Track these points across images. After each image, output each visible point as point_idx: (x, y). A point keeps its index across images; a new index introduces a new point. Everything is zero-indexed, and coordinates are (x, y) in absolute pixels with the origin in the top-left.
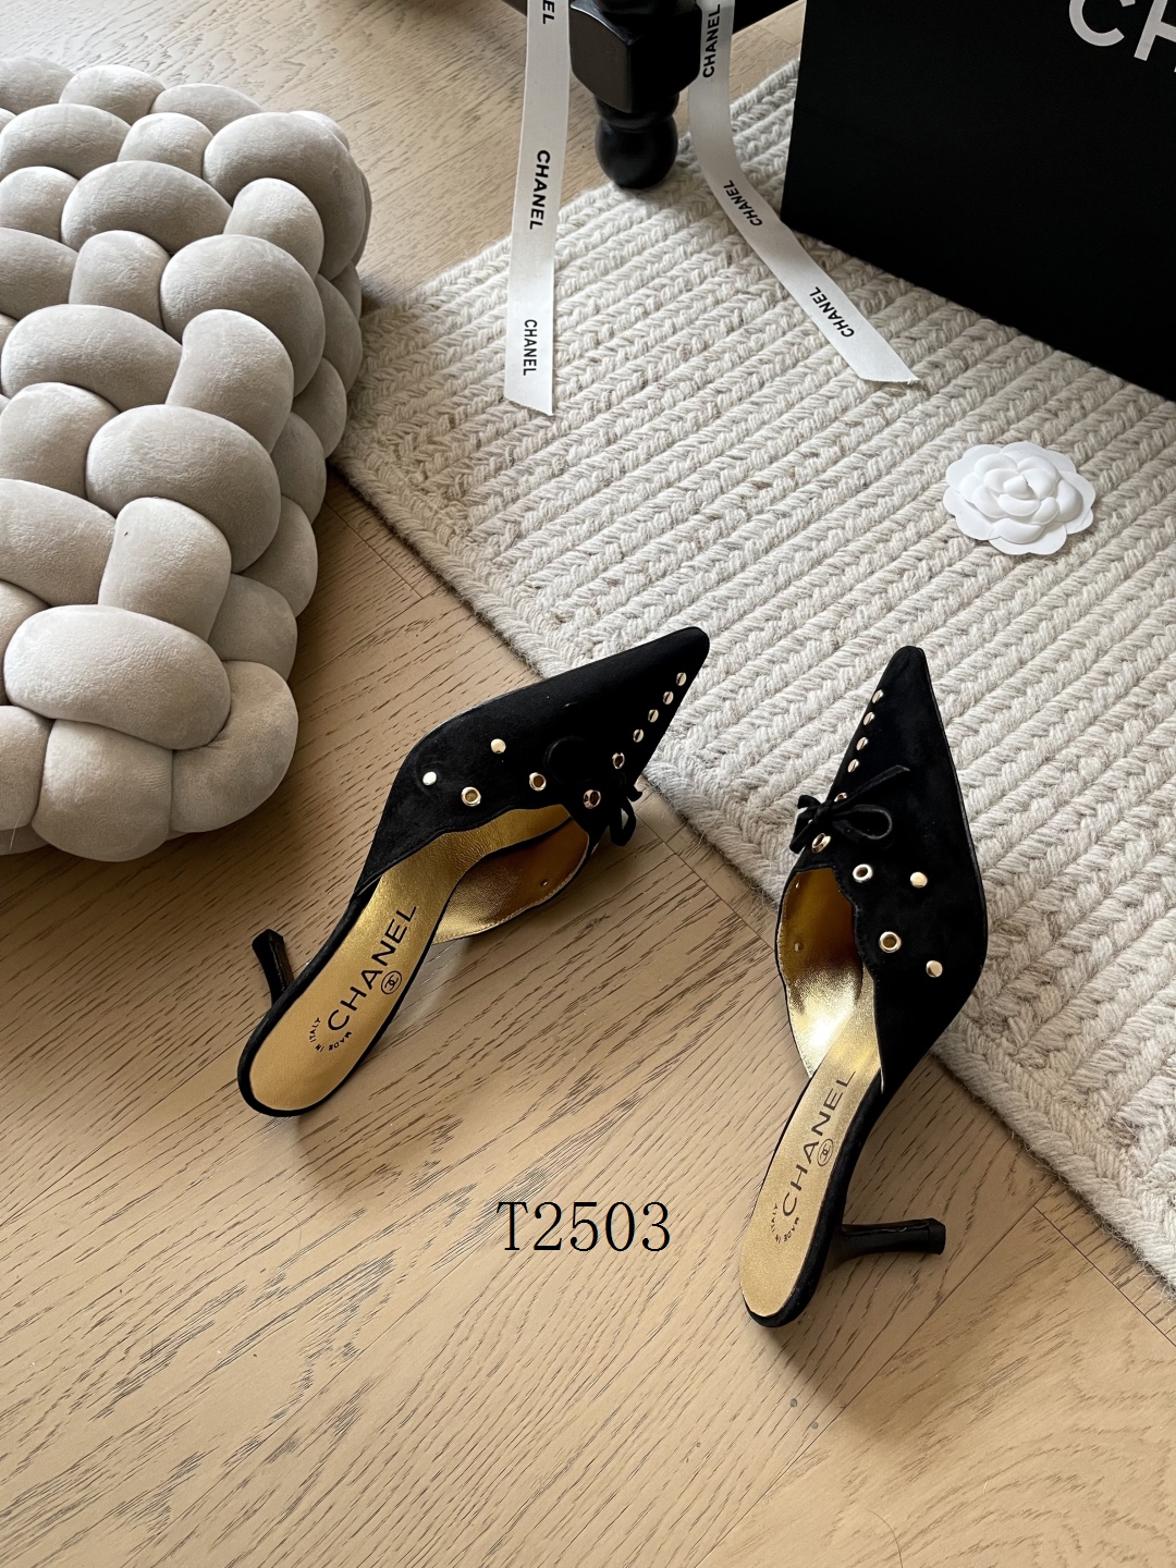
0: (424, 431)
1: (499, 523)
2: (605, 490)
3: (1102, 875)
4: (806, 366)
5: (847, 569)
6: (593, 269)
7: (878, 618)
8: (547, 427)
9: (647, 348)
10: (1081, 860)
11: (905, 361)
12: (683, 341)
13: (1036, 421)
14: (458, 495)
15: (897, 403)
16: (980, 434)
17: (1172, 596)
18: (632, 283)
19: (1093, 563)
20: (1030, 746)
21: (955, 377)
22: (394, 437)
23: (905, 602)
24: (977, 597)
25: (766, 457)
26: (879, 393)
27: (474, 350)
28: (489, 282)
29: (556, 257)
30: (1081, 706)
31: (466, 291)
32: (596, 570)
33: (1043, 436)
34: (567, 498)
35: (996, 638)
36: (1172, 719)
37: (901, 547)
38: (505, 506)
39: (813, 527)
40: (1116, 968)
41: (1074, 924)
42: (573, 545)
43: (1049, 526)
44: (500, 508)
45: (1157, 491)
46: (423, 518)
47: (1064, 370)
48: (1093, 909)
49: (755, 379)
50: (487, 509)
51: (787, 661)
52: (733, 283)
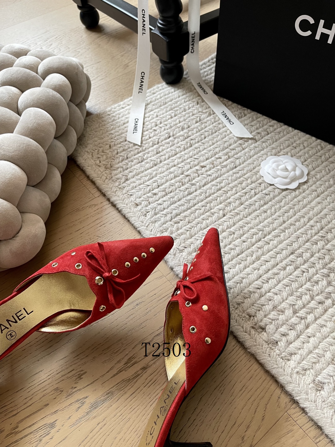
0: (101, 149)
1: (121, 176)
2: (155, 167)
3: (311, 292)
4: (219, 133)
5: (229, 192)
6: (157, 105)
7: (238, 207)
8: (138, 149)
9: (171, 127)
10: (303, 287)
11: (249, 132)
12: (182, 125)
13: (289, 149)
14: (110, 167)
15: (246, 144)
16: (272, 153)
17: (333, 202)
18: (168, 109)
19: (307, 192)
20: (287, 249)
21: (265, 136)
22: (92, 151)
23: (247, 202)
24: (270, 201)
25: (205, 158)
26: (241, 141)
27: (119, 127)
28: (126, 108)
29: (146, 102)
30: (303, 236)
31: (119, 110)
32: (150, 191)
33: (291, 154)
34: (143, 169)
35: (276, 214)
36: (333, 241)
37: (246, 186)
38: (124, 171)
39: (218, 179)
40: (316, 325)
41: (301, 309)
42: (143, 183)
43: (293, 180)
44: (122, 171)
45: (327, 170)
46: (98, 174)
47: (298, 135)
48: (308, 304)
49: (203, 136)
50: (118, 172)
51: (208, 219)
52: (198, 109)
